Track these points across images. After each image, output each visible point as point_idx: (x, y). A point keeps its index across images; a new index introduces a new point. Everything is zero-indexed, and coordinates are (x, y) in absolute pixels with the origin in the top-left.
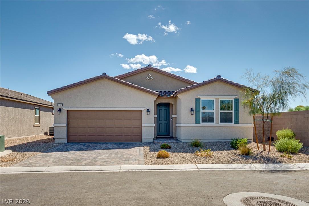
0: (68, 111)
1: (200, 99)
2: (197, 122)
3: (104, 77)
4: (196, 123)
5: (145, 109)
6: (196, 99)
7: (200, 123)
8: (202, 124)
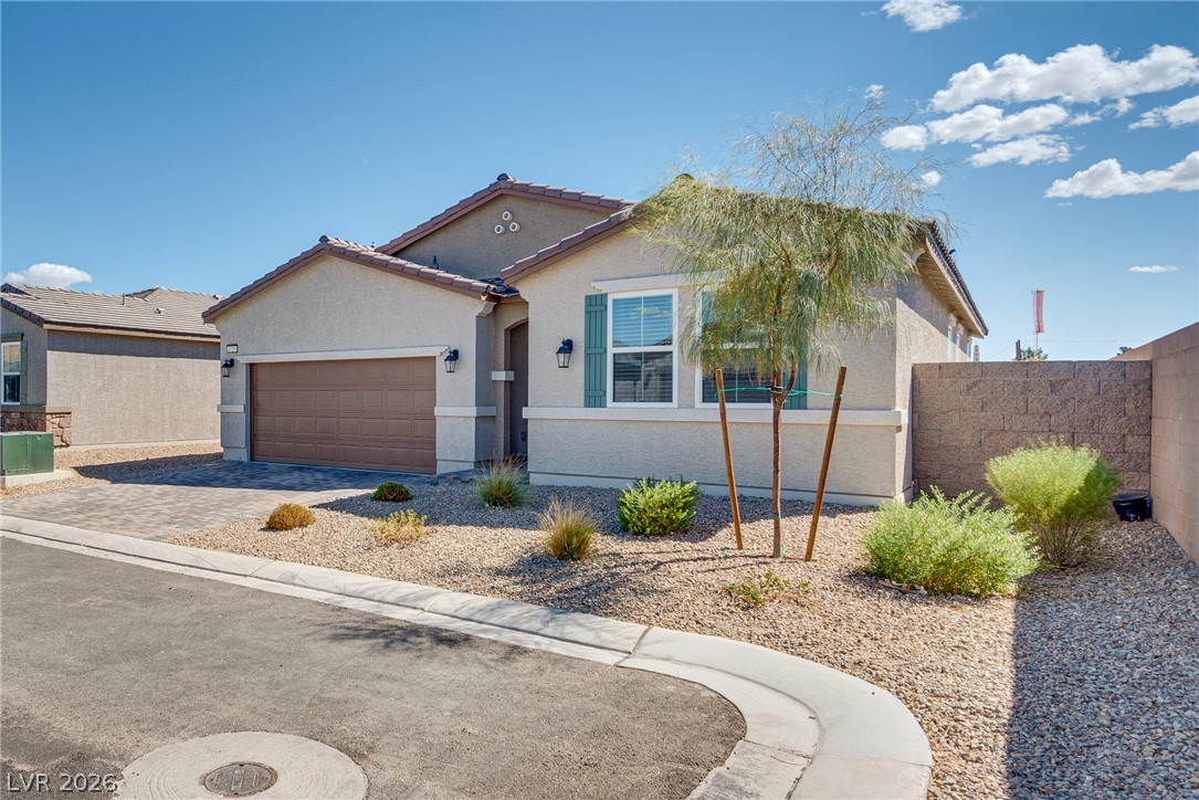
0: (251, 365)
1: (604, 296)
2: (594, 398)
3: (325, 250)
4: (587, 405)
5: (442, 349)
6: (589, 298)
7: (605, 407)
8: (616, 410)
